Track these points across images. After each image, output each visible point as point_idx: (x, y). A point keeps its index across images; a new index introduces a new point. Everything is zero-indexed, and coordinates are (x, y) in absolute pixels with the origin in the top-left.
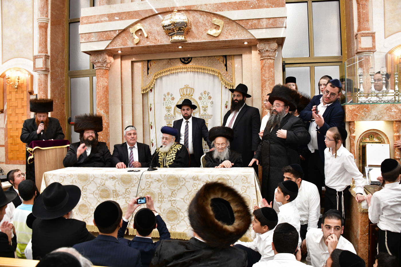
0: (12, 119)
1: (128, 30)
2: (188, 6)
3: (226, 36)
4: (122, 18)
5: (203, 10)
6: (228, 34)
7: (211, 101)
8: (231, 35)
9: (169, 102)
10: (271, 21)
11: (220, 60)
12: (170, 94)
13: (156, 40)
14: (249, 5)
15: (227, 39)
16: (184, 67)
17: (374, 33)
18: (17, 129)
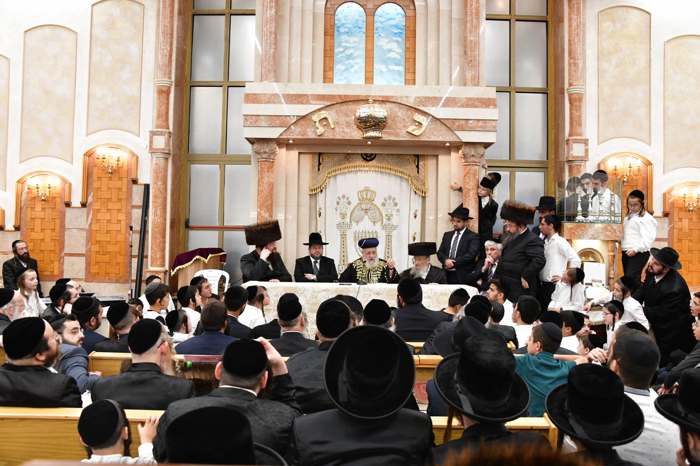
0: (100, 216)
1: (308, 117)
2: (386, 96)
3: (428, 135)
4: (302, 102)
5: (403, 103)
6: (431, 134)
7: (396, 208)
8: (434, 135)
9: (345, 207)
10: (480, 124)
11: (411, 161)
12: (346, 197)
13: (345, 132)
14: (456, 103)
15: (429, 140)
16: (365, 165)
17: (587, 140)
18: (108, 232)
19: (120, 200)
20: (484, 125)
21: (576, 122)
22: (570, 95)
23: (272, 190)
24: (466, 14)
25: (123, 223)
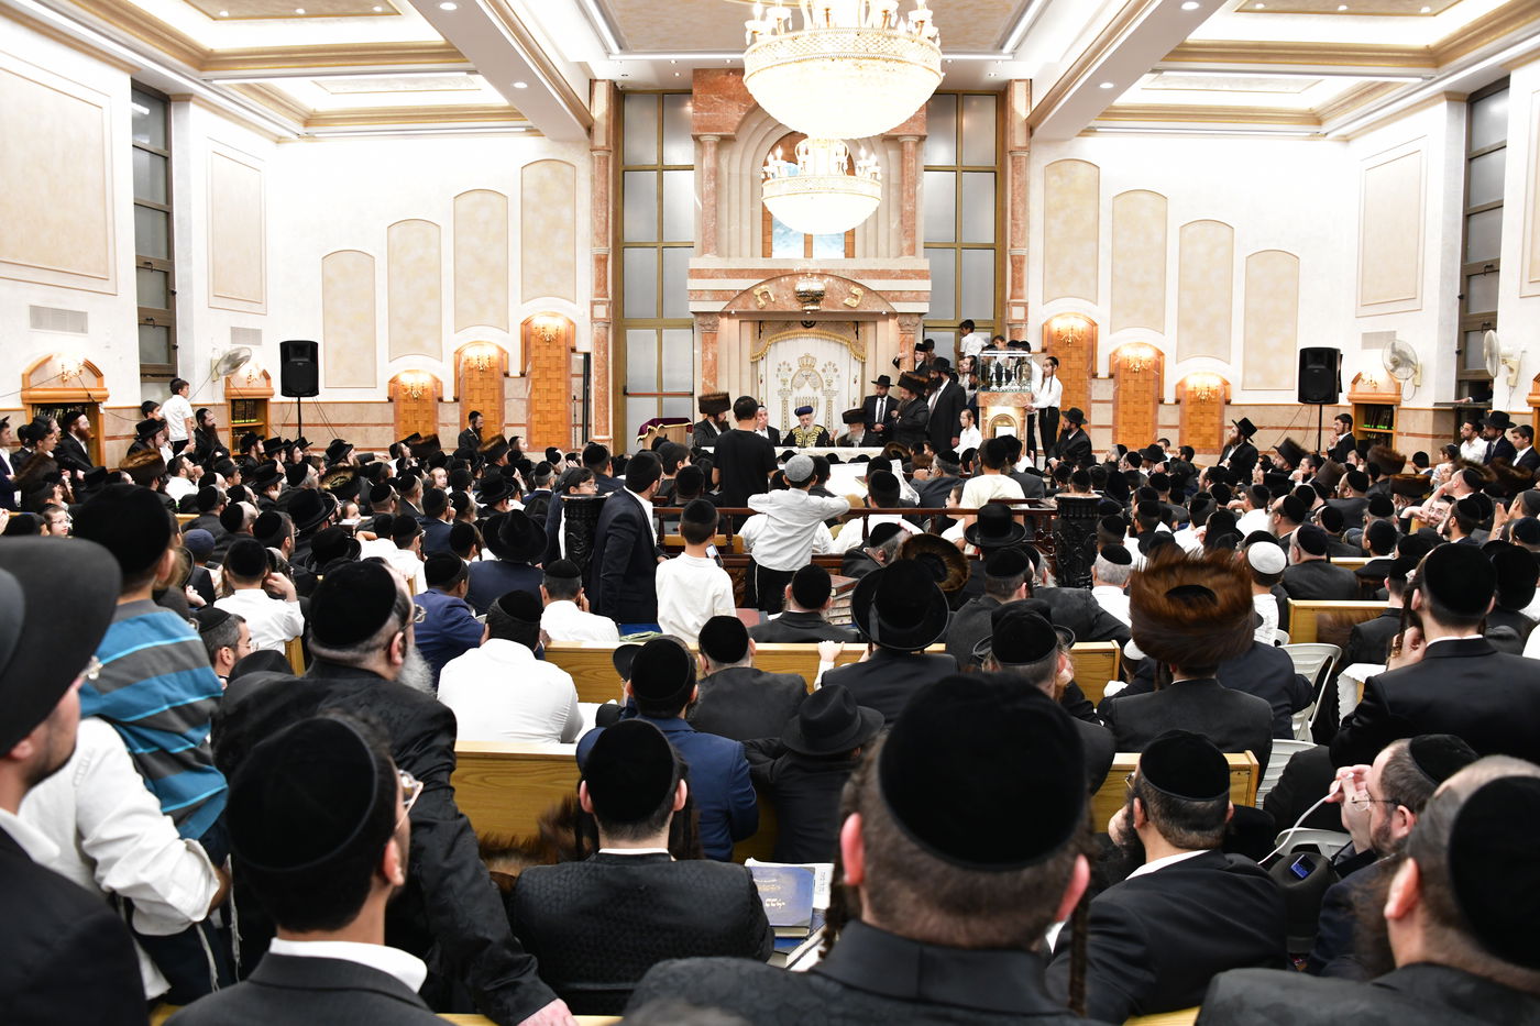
0: (539, 386)
1: (750, 291)
2: (824, 270)
3: (864, 307)
4: (744, 276)
5: (839, 276)
6: (867, 305)
7: (837, 374)
8: (870, 306)
9: (785, 373)
10: (912, 294)
11: (850, 329)
12: (787, 363)
13: (784, 305)
14: (890, 275)
15: (865, 310)
16: (806, 331)
17: (1028, 302)
18: (548, 401)
19: (559, 369)
20: (917, 296)
21: (1018, 284)
22: (1012, 256)
23: (716, 360)
24: (903, 181)
25: (563, 392)
